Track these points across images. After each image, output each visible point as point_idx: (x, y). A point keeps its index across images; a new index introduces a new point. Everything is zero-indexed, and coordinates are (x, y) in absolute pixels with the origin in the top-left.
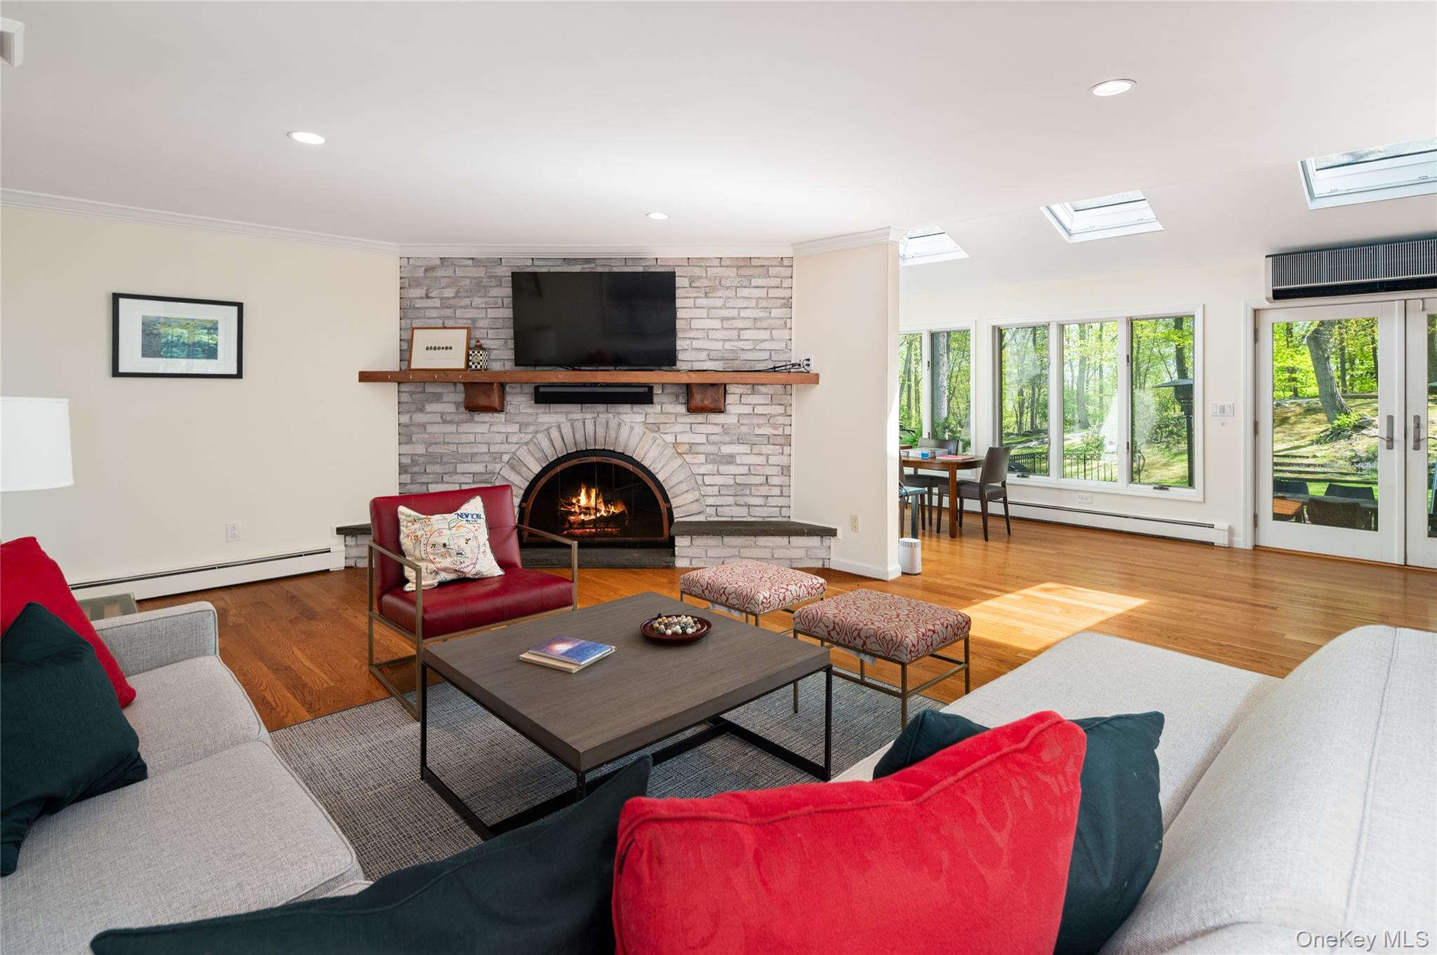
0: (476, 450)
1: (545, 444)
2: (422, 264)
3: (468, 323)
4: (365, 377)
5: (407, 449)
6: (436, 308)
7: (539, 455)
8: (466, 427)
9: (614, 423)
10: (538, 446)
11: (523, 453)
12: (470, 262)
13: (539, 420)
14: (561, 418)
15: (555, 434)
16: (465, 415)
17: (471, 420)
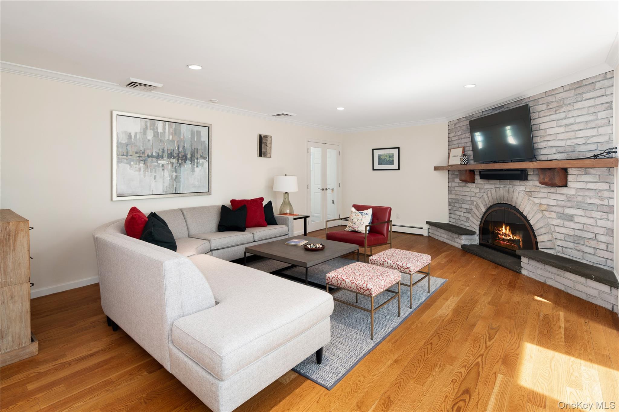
0: (467, 199)
1: (486, 198)
2: (453, 123)
3: (463, 145)
4: (436, 169)
5: (451, 196)
6: (457, 140)
7: (484, 203)
8: (465, 189)
9: (511, 190)
10: (484, 199)
11: (479, 202)
12: (465, 119)
13: (485, 187)
14: (492, 186)
15: (489, 194)
16: (463, 184)
17: (465, 186)
